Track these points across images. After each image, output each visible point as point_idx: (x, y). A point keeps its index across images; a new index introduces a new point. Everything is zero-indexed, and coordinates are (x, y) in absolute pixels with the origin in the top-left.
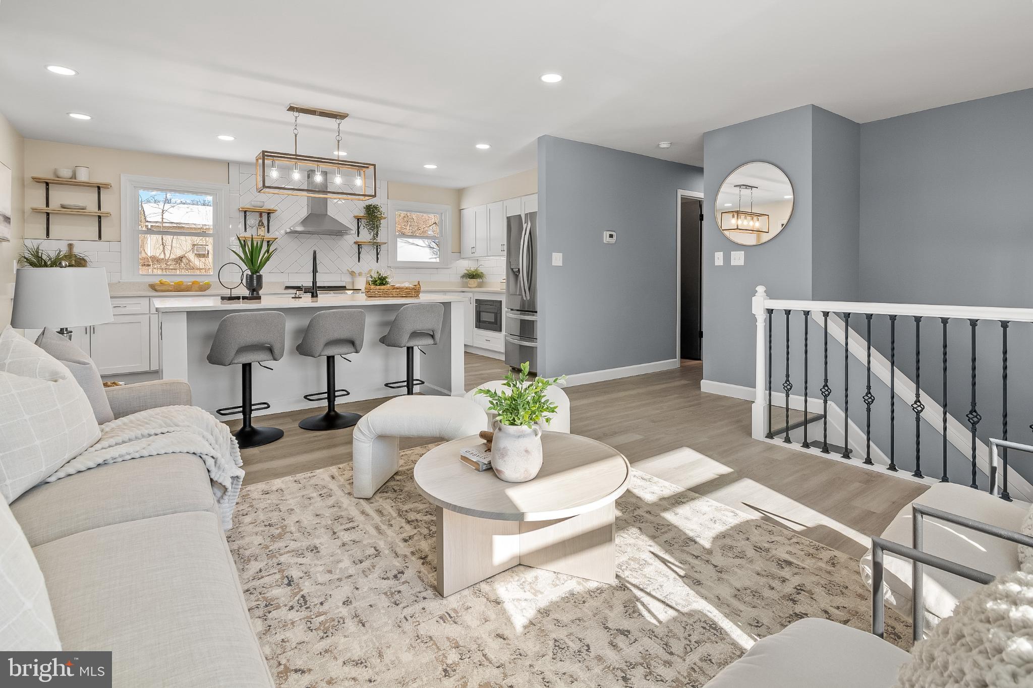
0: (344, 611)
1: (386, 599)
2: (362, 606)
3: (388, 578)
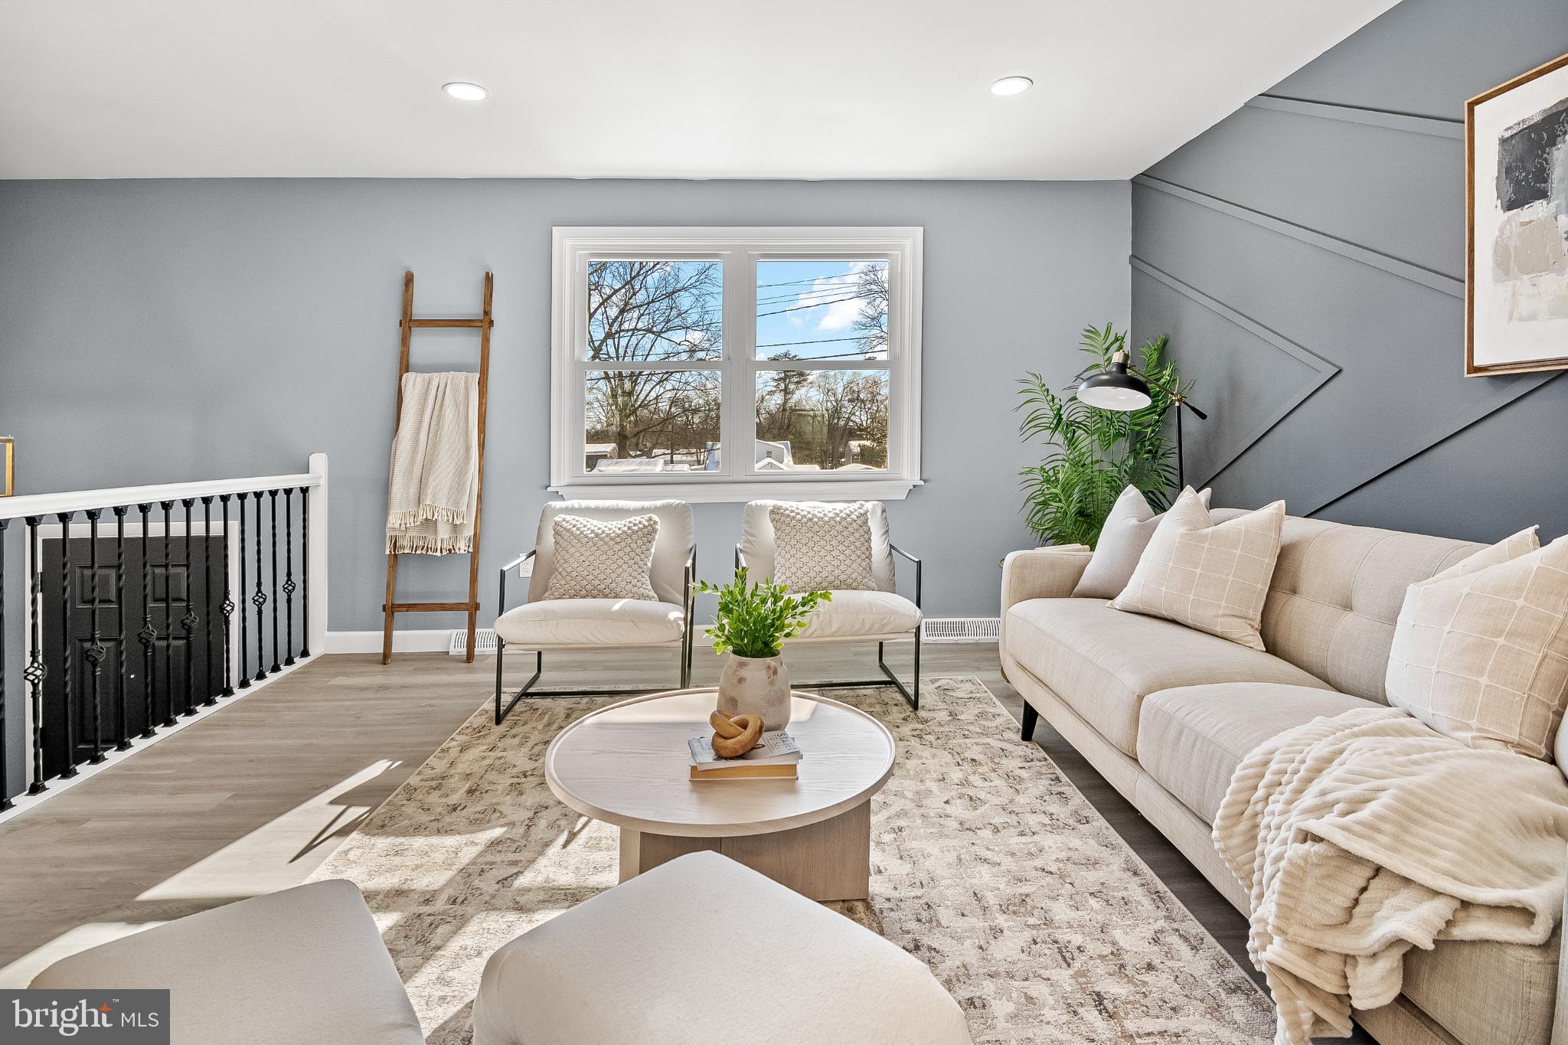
0: (1001, 920)
1: (940, 916)
2: (975, 920)
3: (930, 949)
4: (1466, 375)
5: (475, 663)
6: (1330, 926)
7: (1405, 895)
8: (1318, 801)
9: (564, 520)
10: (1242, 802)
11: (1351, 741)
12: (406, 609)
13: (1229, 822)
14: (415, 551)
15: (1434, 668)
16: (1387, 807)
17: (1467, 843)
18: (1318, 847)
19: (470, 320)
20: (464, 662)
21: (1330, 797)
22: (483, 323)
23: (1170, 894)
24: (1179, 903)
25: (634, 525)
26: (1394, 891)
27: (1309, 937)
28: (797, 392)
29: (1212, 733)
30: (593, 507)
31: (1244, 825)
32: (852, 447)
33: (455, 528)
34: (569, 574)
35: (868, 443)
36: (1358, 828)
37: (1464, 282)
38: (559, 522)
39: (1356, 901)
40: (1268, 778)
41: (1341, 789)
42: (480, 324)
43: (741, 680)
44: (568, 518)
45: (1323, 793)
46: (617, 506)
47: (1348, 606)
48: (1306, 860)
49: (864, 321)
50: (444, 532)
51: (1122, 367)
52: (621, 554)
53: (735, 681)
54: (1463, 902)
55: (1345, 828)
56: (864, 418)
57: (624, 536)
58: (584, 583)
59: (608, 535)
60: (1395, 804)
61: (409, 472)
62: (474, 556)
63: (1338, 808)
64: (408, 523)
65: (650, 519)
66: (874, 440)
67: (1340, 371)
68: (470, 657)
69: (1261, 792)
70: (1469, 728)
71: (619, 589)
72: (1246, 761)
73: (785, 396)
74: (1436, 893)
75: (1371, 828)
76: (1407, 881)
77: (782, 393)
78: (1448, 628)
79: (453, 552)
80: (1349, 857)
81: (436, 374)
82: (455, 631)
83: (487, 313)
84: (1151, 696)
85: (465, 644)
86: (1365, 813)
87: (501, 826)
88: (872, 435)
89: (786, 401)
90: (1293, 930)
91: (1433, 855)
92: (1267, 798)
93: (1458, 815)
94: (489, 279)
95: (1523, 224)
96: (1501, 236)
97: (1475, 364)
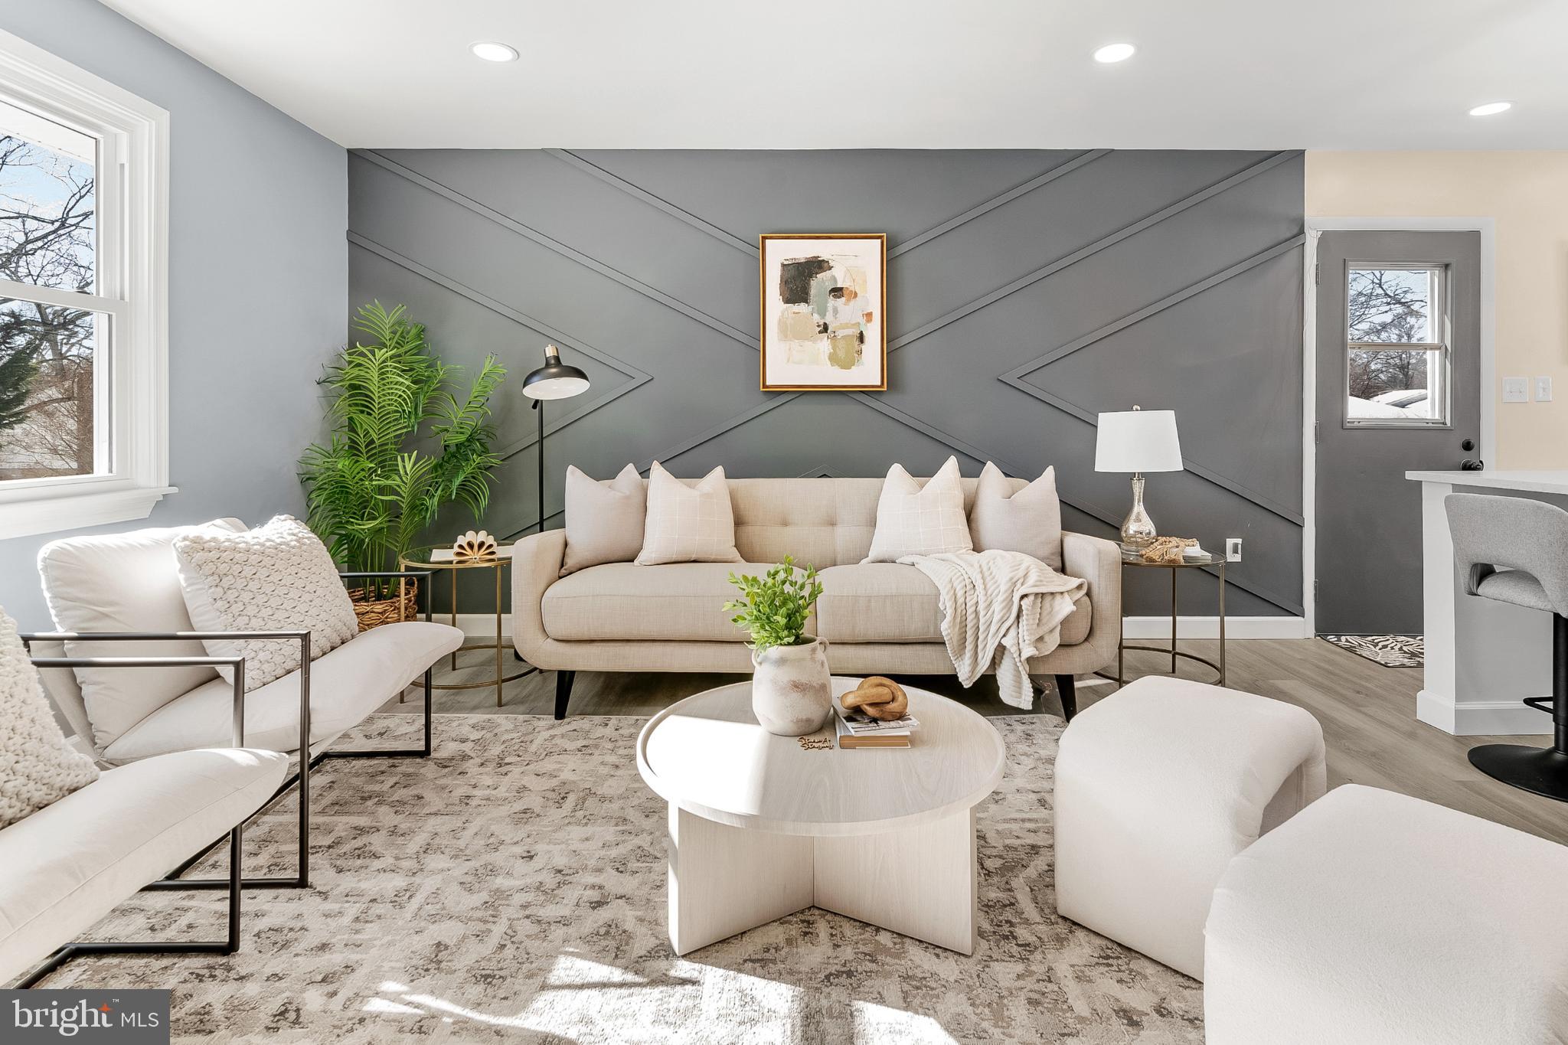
4: (762, 390)
6: (1036, 629)
7: (1057, 599)
16: (1037, 572)
18: (1029, 598)
26: (1053, 600)
27: (1033, 638)
31: (958, 621)
51: (558, 360)
67: (652, 379)
69: (961, 600)
92: (965, 600)
95: (794, 313)
96: (783, 316)
97: (767, 384)
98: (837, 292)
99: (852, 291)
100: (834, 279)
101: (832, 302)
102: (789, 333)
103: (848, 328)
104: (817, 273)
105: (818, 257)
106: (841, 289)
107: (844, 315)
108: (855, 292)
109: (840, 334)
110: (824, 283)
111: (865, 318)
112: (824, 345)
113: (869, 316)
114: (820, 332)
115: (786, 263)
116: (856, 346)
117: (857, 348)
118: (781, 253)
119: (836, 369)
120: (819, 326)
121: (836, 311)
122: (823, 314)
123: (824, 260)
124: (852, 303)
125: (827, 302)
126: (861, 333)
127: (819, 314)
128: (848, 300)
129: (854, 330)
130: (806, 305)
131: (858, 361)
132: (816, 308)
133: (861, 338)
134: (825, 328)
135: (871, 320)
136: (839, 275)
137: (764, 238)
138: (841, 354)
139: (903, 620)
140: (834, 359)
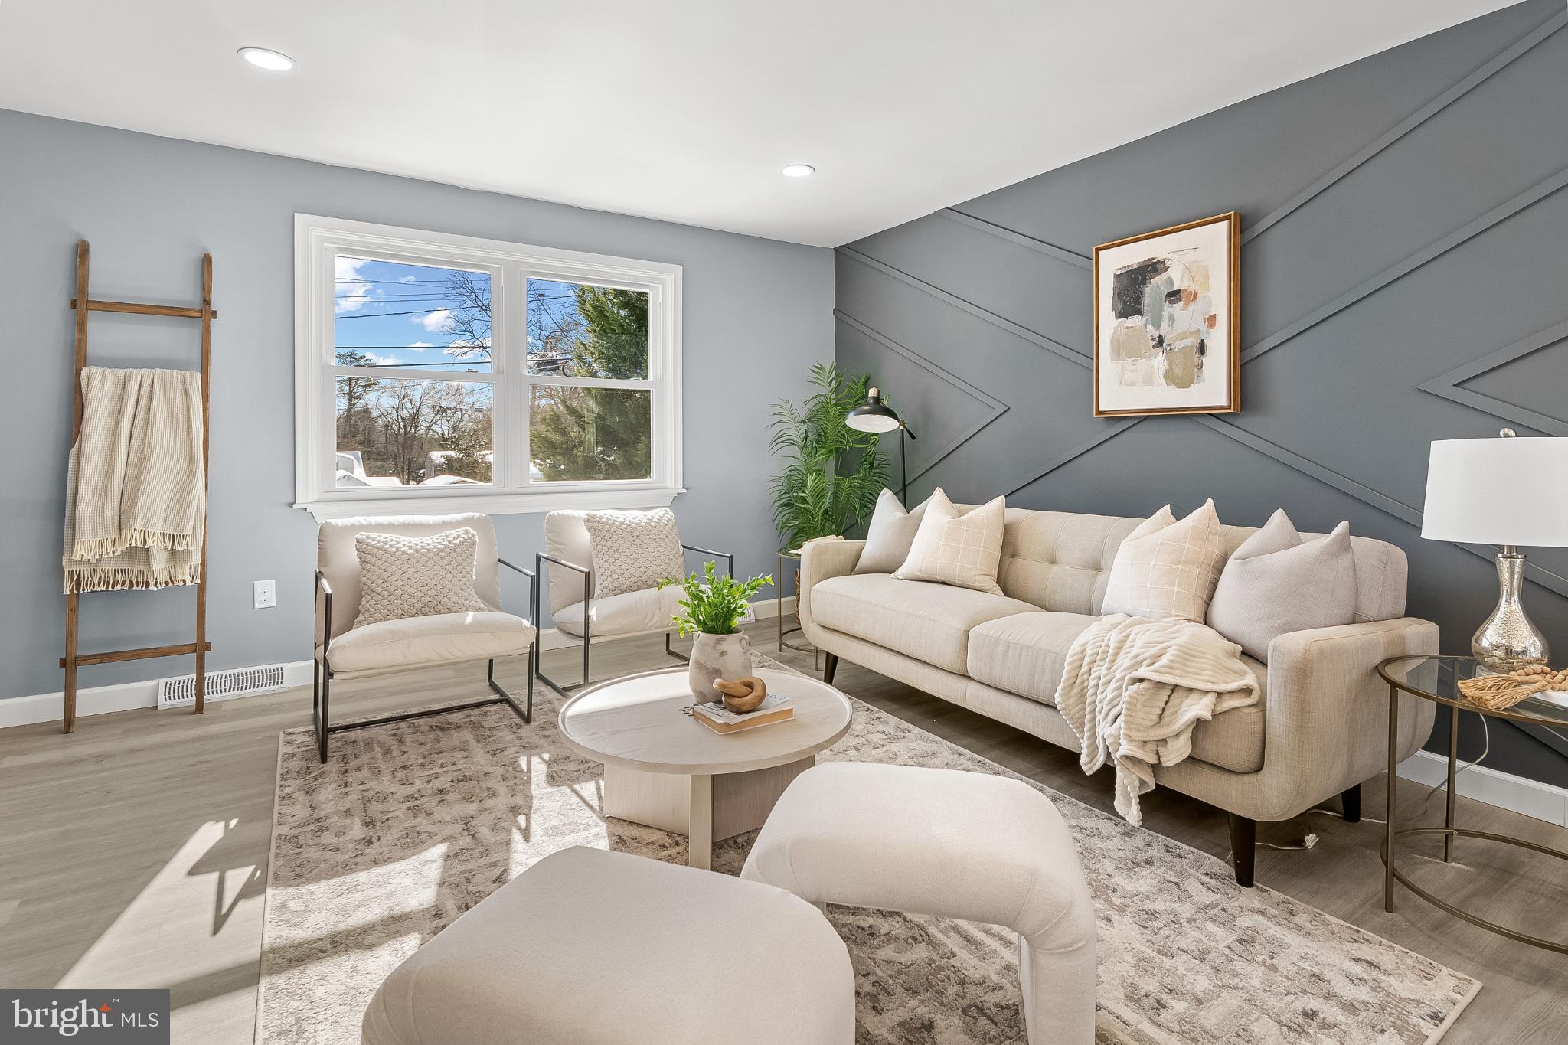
4: (1095, 416)
5: (205, 714)
6: (1151, 726)
7: (1192, 698)
8: (1133, 662)
9: (368, 537)
10: (1073, 677)
11: (1131, 629)
12: (99, 660)
13: (1066, 691)
14: (113, 588)
15: (1149, 586)
16: (1174, 655)
17: (1213, 665)
18: (1143, 685)
19: (183, 309)
20: (195, 713)
21: (1140, 658)
22: (203, 313)
23: (986, 760)
24: (995, 764)
25: (454, 539)
26: (1186, 697)
27: (1142, 736)
28: (365, 396)
29: (1034, 642)
30: (386, 523)
31: (1076, 690)
32: (434, 458)
33: (174, 555)
34: (392, 594)
35: (453, 454)
36: (1163, 669)
37: (1093, 359)
38: (363, 539)
39: (1164, 709)
40: (1087, 660)
41: (1146, 651)
42: (198, 315)
43: (723, 654)
44: (371, 535)
45: (1136, 656)
46: (414, 521)
47: (1053, 561)
48: (1138, 694)
49: (453, 325)
50: (160, 563)
51: (877, 399)
52: (449, 568)
53: (716, 655)
54: (1218, 693)
55: (1156, 671)
56: (445, 428)
57: (448, 550)
58: (413, 600)
59: (429, 550)
60: (1176, 653)
61: (104, 492)
62: (201, 588)
63: (1145, 663)
64: (105, 552)
65: (466, 532)
66: (460, 451)
67: (1009, 409)
68: (199, 708)
69: (1085, 668)
70: (1171, 616)
71: (452, 604)
72: (1070, 652)
73: (350, 400)
74: (1207, 692)
75: (1170, 668)
76: (1191, 690)
77: (347, 397)
78: (1153, 563)
79: (170, 584)
80: (1160, 685)
81: (135, 371)
82: (162, 682)
83: (207, 302)
84: (976, 629)
85: (194, 692)
86: (1164, 660)
87: (441, 842)
88: (458, 445)
89: (351, 406)
90: (1134, 734)
91: (1200, 674)
92: (1090, 670)
93: (1204, 653)
94: (207, 261)
95: (1128, 328)
96: (1115, 333)
97: (1100, 410)
98: (1174, 296)
99: (1191, 292)
100: (1170, 281)
101: (1168, 309)
102: (1121, 351)
103: (1186, 338)
104: (1151, 278)
105: (1154, 259)
106: (1179, 292)
107: (1182, 320)
108: (1195, 292)
109: (1177, 346)
110: (1160, 288)
111: (1207, 323)
112: (1159, 362)
113: (1211, 320)
114: (1154, 347)
115: (1119, 272)
116: (1196, 359)
117: (1196, 360)
118: (1115, 261)
119: (1173, 389)
120: (1153, 340)
121: (1172, 319)
122: (1157, 324)
123: (1159, 262)
124: (1192, 307)
125: (1162, 310)
126: (1202, 343)
127: (1153, 325)
128: (1187, 304)
129: (1192, 340)
130: (1140, 317)
131: (1198, 377)
132: (1150, 320)
133: (1202, 349)
134: (1160, 341)
135: (1215, 325)
136: (1176, 276)
137: (1098, 250)
138: (1178, 370)
139: (1034, 677)
140: (1170, 378)
